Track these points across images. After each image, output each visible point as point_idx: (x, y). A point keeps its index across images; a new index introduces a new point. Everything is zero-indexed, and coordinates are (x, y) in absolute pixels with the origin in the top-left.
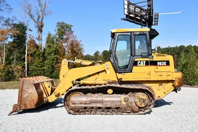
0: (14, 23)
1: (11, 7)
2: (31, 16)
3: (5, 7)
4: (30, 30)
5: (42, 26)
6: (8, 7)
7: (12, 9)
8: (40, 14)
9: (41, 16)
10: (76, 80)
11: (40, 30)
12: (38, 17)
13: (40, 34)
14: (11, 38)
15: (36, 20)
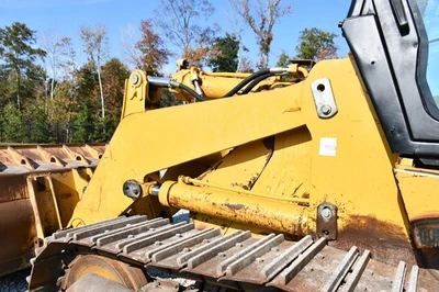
0: (216, 36)
1: (213, 6)
2: (250, 21)
3: (202, 6)
4: (245, 49)
5: (269, 40)
6: (207, 7)
7: (213, 9)
8: (267, 15)
9: (270, 19)
10: (148, 178)
11: (266, 49)
12: (261, 21)
13: (265, 57)
14: (209, 66)
15: (258, 28)
